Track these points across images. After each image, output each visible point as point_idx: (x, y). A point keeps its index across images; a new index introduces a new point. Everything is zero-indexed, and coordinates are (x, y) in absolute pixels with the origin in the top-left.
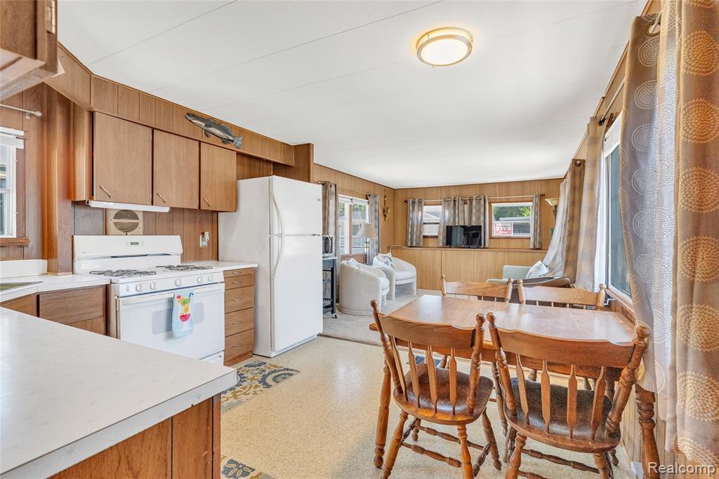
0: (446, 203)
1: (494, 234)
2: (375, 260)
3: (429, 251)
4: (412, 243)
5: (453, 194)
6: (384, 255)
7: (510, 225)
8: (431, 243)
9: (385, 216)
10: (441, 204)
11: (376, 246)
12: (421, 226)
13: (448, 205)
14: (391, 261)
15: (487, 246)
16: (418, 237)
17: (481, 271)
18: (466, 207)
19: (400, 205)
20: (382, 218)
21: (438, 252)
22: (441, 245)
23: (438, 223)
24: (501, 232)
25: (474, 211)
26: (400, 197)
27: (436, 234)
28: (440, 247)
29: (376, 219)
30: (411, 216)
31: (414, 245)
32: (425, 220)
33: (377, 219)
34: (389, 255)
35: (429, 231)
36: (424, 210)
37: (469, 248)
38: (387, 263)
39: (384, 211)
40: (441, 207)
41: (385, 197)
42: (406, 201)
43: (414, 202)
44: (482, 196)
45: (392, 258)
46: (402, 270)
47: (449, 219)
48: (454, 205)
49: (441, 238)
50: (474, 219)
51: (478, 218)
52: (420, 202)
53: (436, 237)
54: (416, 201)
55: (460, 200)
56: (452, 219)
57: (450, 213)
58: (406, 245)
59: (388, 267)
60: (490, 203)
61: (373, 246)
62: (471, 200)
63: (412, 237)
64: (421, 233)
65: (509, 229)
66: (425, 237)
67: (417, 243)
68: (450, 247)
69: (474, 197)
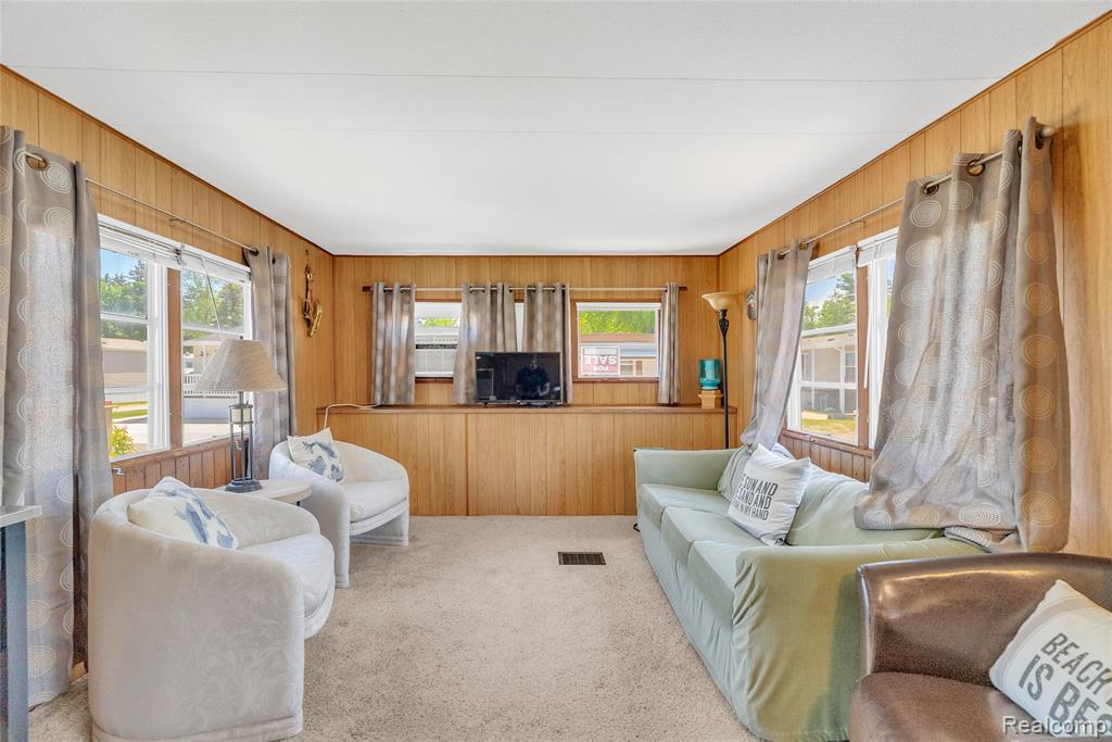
0: (472, 297)
1: (582, 374)
2: (278, 458)
3: (431, 416)
4: (385, 395)
5: (488, 277)
6: (310, 439)
7: (614, 352)
8: (435, 394)
9: (309, 323)
10: (459, 301)
11: (279, 413)
12: (408, 352)
13: (477, 303)
14: (332, 454)
15: (570, 401)
16: (403, 380)
17: (564, 462)
18: (520, 309)
19: (349, 299)
20: (297, 329)
21: (458, 418)
22: (462, 400)
23: (454, 347)
24: (595, 368)
25: (540, 317)
26: (351, 277)
27: (450, 373)
28: (459, 406)
29: (278, 328)
30: (381, 324)
31: (392, 400)
32: (420, 335)
33: (283, 328)
34: (325, 435)
35: (429, 365)
36: (416, 314)
37: (529, 406)
38: (317, 466)
39: (305, 309)
40: (458, 307)
41: (308, 270)
42: (366, 289)
43: (388, 292)
44: (558, 285)
45: (336, 446)
46: (364, 478)
47: (480, 336)
48: (493, 302)
49: (461, 382)
50: (539, 336)
51: (549, 336)
52: (406, 292)
53: (450, 380)
54: (396, 288)
55: (506, 290)
56: (488, 336)
57: (482, 320)
58: (369, 401)
59: (325, 482)
60: (573, 302)
61: (268, 413)
62: (532, 293)
63: (386, 380)
64: (408, 369)
65: (612, 361)
66: (419, 380)
67: (398, 397)
68: (485, 406)
69: (540, 284)
